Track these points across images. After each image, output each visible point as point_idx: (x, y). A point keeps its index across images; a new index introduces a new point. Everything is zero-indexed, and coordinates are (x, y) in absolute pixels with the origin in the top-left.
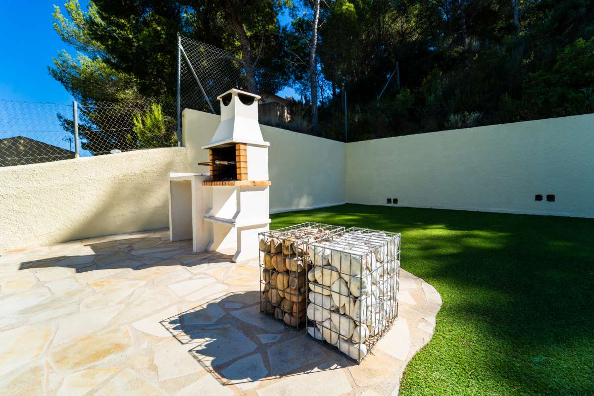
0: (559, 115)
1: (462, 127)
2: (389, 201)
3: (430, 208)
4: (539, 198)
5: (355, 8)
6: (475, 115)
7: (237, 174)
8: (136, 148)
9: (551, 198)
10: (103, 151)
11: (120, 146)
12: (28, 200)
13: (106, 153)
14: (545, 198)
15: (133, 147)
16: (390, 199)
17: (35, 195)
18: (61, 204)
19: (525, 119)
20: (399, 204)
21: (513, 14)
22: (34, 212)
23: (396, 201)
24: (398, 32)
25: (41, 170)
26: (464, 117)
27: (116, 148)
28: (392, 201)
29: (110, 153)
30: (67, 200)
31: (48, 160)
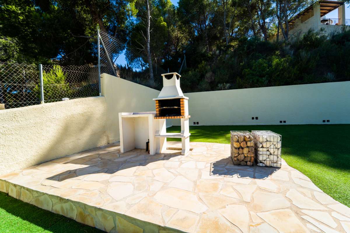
0: (257, 87)
1: (223, 90)
2: (194, 123)
3: (213, 125)
4: (253, 118)
5: (167, 25)
6: (228, 85)
7: (181, 113)
8: (77, 97)
9: (257, 118)
10: (58, 99)
11: (68, 96)
12: (11, 136)
13: (60, 101)
14: (255, 118)
15: (75, 96)
16: (195, 122)
17: (16, 132)
18: (35, 137)
19: (246, 88)
20: (199, 125)
21: (226, 40)
22: (15, 145)
23: (198, 123)
24: (176, 37)
25: (20, 113)
26: (224, 85)
27: (65, 97)
28: (196, 123)
29: (62, 100)
30: (38, 134)
31: (21, 106)
